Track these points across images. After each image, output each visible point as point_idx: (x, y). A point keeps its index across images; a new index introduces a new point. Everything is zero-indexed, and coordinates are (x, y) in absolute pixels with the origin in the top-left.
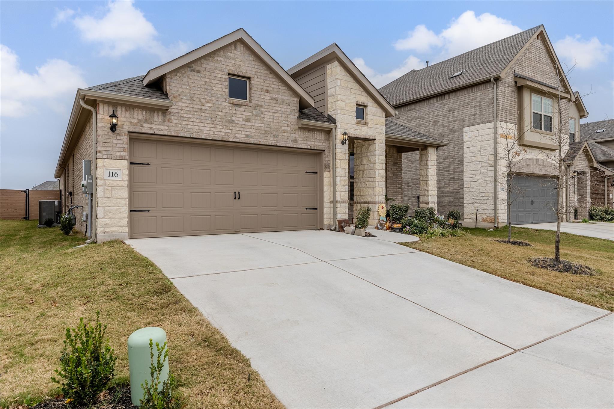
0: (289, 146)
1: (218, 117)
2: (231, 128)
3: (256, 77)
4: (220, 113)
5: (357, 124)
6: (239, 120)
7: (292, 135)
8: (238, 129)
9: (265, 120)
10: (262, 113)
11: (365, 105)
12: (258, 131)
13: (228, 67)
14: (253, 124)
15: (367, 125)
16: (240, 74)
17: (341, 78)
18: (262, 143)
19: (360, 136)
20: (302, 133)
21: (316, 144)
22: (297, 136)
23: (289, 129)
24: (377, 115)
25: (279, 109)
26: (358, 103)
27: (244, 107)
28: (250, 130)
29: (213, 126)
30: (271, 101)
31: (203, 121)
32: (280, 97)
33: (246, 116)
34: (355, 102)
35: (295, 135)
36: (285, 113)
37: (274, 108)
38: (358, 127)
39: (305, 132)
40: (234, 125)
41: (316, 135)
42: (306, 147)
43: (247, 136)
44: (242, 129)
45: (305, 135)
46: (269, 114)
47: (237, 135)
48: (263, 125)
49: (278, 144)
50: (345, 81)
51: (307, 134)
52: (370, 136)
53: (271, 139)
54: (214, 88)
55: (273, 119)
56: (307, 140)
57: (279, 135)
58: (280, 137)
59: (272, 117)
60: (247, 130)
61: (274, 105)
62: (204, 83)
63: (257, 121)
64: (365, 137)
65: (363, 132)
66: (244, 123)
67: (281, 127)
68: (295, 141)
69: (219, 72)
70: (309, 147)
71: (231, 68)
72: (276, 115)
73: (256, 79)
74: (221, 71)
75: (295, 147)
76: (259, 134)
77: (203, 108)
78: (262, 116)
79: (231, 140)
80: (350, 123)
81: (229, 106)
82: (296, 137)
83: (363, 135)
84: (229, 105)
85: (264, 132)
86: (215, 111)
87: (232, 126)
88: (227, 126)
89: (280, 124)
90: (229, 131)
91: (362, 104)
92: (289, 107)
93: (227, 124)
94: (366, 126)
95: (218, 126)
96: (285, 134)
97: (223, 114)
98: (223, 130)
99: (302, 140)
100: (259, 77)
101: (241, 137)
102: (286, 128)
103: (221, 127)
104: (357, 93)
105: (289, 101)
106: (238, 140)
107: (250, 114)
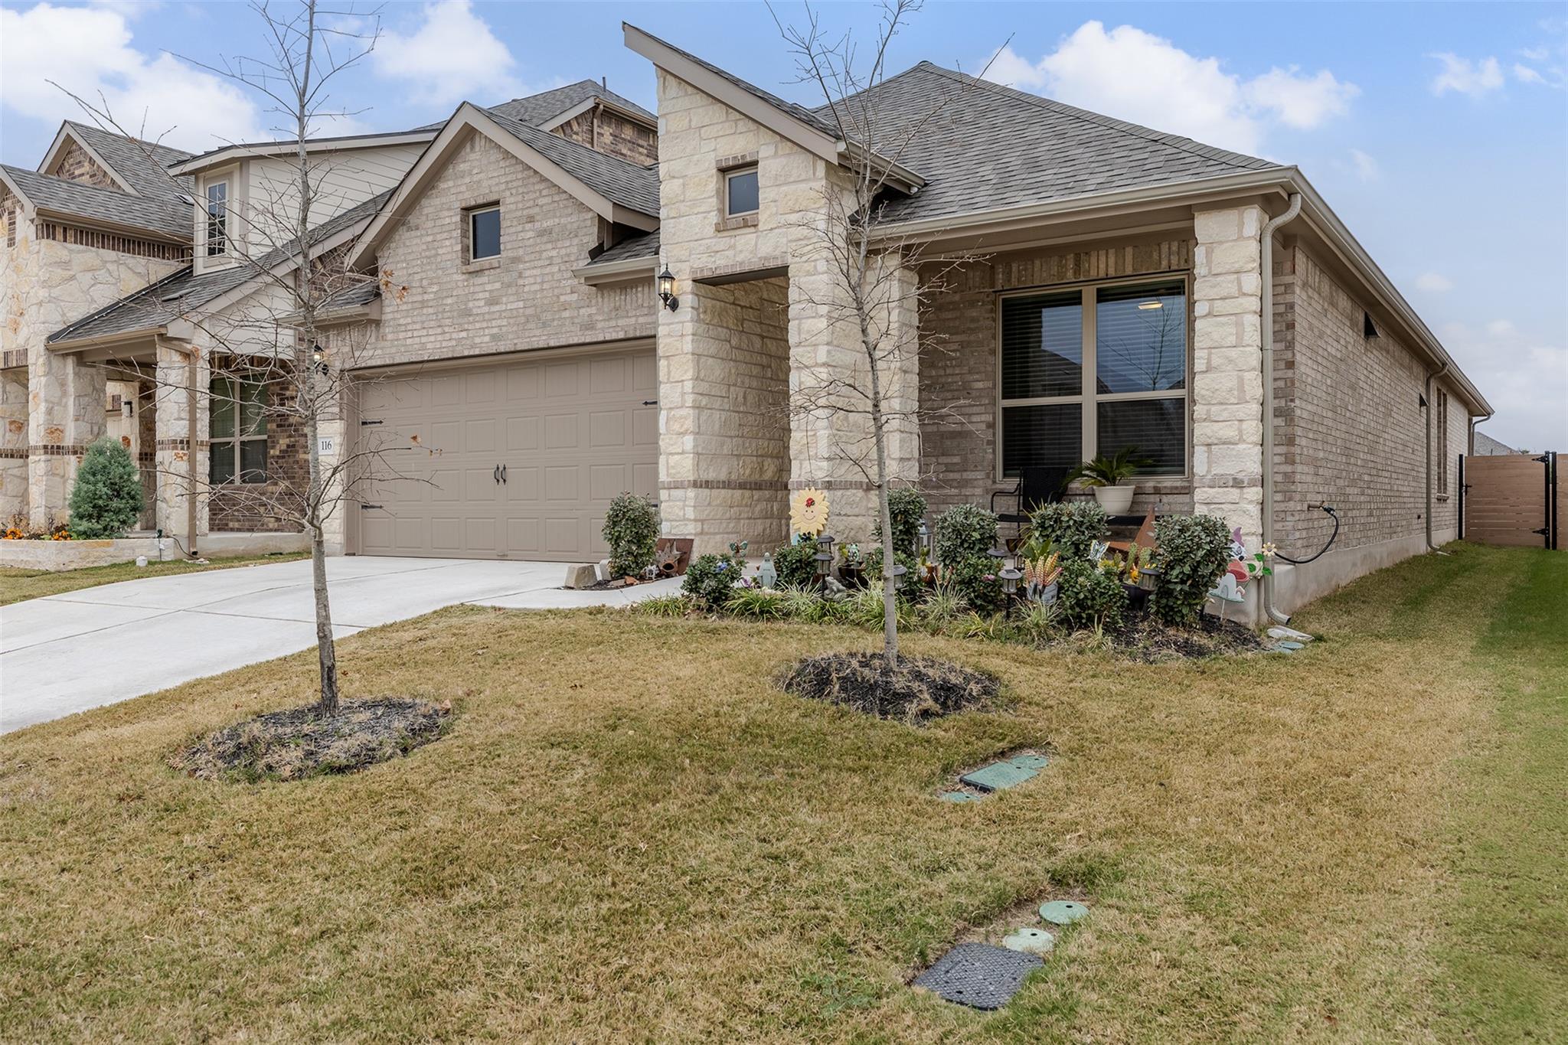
0: (576, 341)
1: (447, 308)
2: (466, 326)
3: (508, 193)
4: (449, 301)
5: (719, 235)
6: (479, 306)
7: (582, 311)
8: (478, 325)
9: (526, 289)
10: (520, 276)
11: (748, 159)
12: (512, 321)
13: (460, 197)
14: (504, 307)
15: (755, 226)
16: (480, 201)
17: (668, 111)
18: (519, 348)
19: (729, 271)
20: (606, 300)
21: (641, 320)
22: (593, 310)
23: (575, 297)
24: (792, 179)
25: (554, 253)
26: (724, 164)
27: (487, 272)
28: (499, 322)
29: (439, 330)
30: (538, 240)
31: (425, 325)
32: (557, 220)
33: (491, 291)
34: (714, 165)
35: (588, 309)
36: (566, 259)
37: (545, 255)
38: (723, 242)
39: (613, 294)
40: (471, 319)
41: (639, 295)
42: (614, 336)
43: (494, 337)
44: (485, 325)
45: (612, 305)
46: (535, 272)
47: (477, 340)
48: (521, 304)
49: (552, 344)
50: (680, 114)
51: (616, 299)
52: (765, 258)
53: (538, 332)
54: (440, 251)
55: (543, 282)
56: (617, 318)
57: (554, 320)
58: (555, 323)
59: (539, 280)
60: (494, 323)
61: (543, 247)
62: (425, 247)
63: (511, 299)
64: (747, 268)
65: (741, 251)
66: (486, 309)
67: (558, 297)
68: (590, 326)
69: (446, 213)
70: (621, 335)
71: (467, 195)
72: (547, 270)
73: (508, 201)
74: (449, 209)
75: (587, 341)
76: (515, 328)
77: (426, 297)
78: (521, 282)
79: (466, 353)
80: (698, 236)
81: (464, 281)
82: (590, 315)
83: (741, 264)
84: (464, 277)
85: (523, 320)
86: (443, 299)
87: (469, 323)
88: (461, 324)
89: (556, 291)
90: (464, 334)
91: (737, 163)
92: (576, 241)
93: (460, 321)
94: (752, 229)
95: (446, 329)
96: (566, 314)
97: (455, 299)
98: (454, 336)
99: (604, 320)
100: (514, 191)
101: (483, 343)
102: (568, 298)
103: (451, 330)
104: (721, 134)
105: (575, 225)
106: (477, 352)
107: (498, 285)
